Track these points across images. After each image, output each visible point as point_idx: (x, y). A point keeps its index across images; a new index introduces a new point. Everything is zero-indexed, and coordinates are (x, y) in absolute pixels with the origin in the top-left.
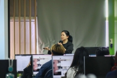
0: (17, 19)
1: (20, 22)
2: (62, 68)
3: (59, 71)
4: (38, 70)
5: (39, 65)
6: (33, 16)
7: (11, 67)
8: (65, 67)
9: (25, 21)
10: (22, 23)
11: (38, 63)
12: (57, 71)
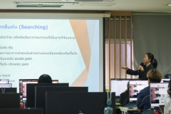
0: (112, 40)
1: (115, 44)
2: (160, 96)
3: (157, 98)
4: (135, 96)
5: (135, 91)
6: (129, 38)
7: (109, 100)
8: (164, 95)
9: (120, 44)
10: (118, 45)
11: (134, 89)
12: (155, 99)
